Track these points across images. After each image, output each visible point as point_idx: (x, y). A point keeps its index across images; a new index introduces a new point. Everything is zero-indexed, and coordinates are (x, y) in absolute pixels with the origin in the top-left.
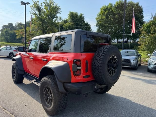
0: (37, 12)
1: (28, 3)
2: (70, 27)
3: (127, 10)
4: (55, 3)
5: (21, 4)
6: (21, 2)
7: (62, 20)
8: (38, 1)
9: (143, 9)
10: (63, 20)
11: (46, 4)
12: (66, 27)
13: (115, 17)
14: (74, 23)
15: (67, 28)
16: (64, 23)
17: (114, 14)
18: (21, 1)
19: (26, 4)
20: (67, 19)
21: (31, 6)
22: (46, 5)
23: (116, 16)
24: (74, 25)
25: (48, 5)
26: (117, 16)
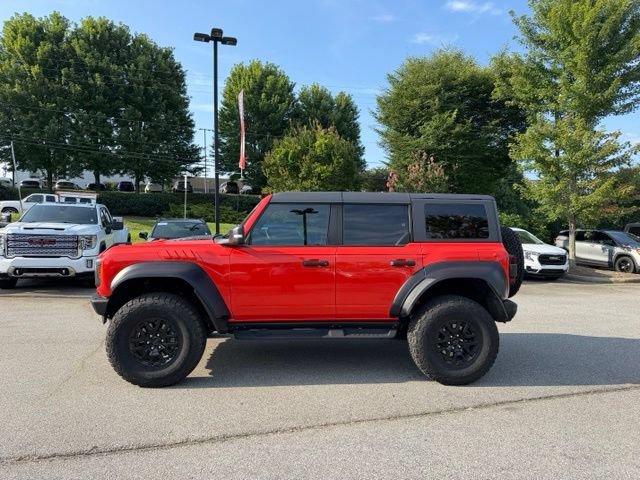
3: (136, 66)
9: (186, 77)
13: (91, 82)
17: (80, 66)
23: (94, 79)
26: (98, 79)
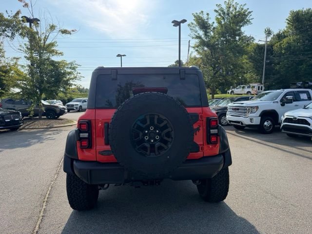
0: (201, 33)
1: (184, 21)
2: (290, 47)
4: (240, 5)
5: (174, 25)
6: (173, 22)
7: (272, 36)
8: (202, 12)
10: (275, 34)
11: (220, 11)
12: (281, 49)
14: (303, 37)
15: (283, 52)
16: (277, 41)
18: (173, 20)
19: (181, 24)
20: (285, 29)
21: (189, 25)
22: (220, 15)
24: (301, 41)
25: (224, 13)
